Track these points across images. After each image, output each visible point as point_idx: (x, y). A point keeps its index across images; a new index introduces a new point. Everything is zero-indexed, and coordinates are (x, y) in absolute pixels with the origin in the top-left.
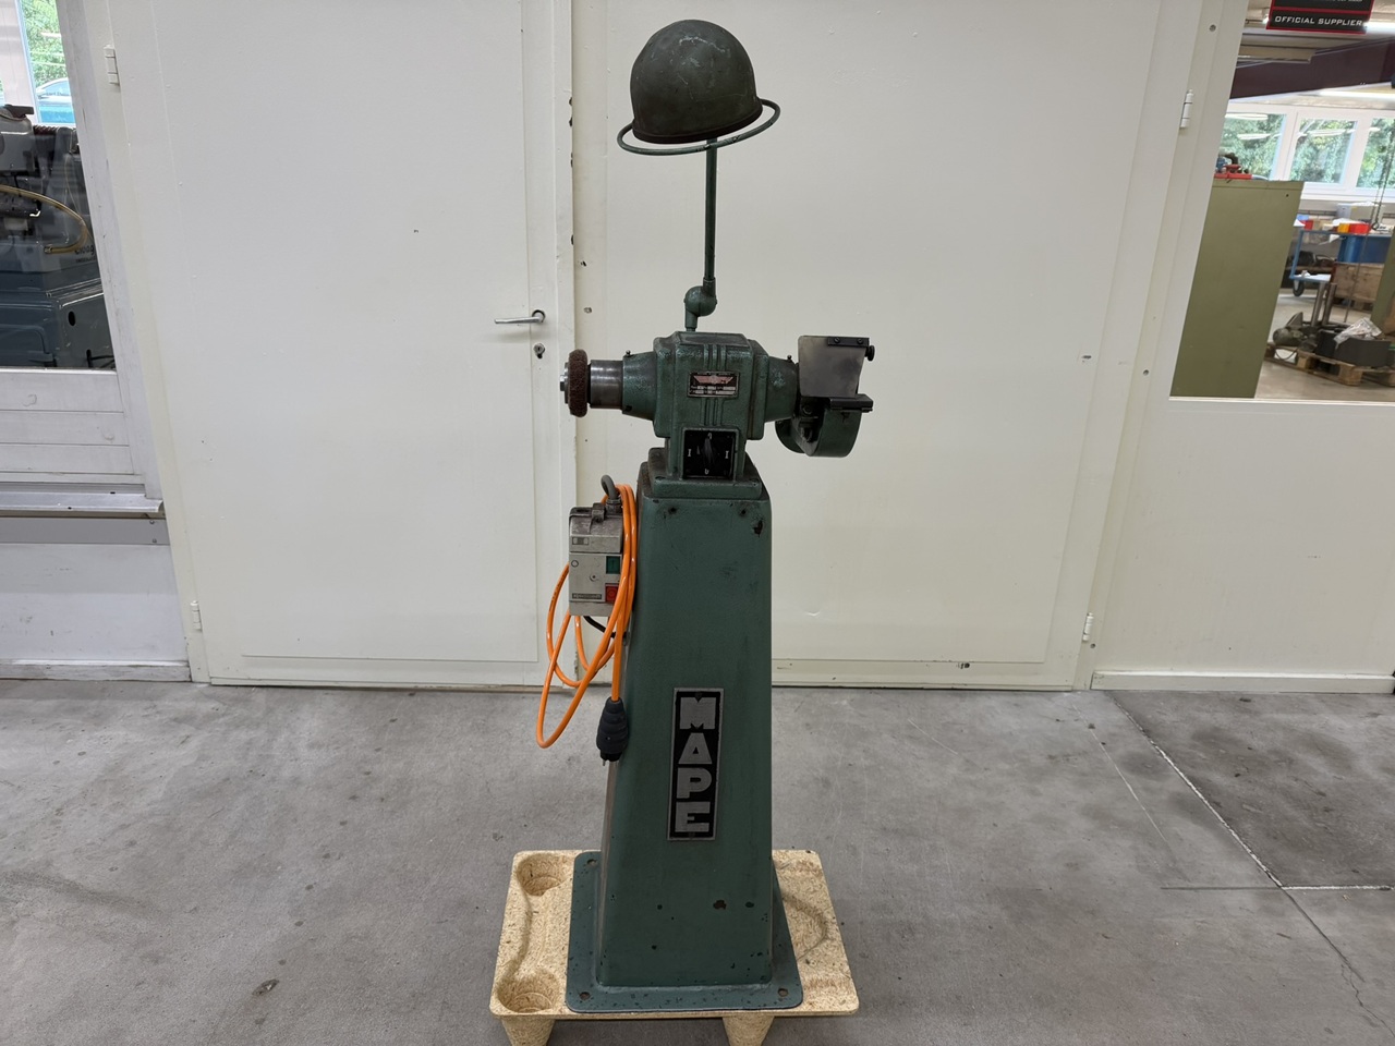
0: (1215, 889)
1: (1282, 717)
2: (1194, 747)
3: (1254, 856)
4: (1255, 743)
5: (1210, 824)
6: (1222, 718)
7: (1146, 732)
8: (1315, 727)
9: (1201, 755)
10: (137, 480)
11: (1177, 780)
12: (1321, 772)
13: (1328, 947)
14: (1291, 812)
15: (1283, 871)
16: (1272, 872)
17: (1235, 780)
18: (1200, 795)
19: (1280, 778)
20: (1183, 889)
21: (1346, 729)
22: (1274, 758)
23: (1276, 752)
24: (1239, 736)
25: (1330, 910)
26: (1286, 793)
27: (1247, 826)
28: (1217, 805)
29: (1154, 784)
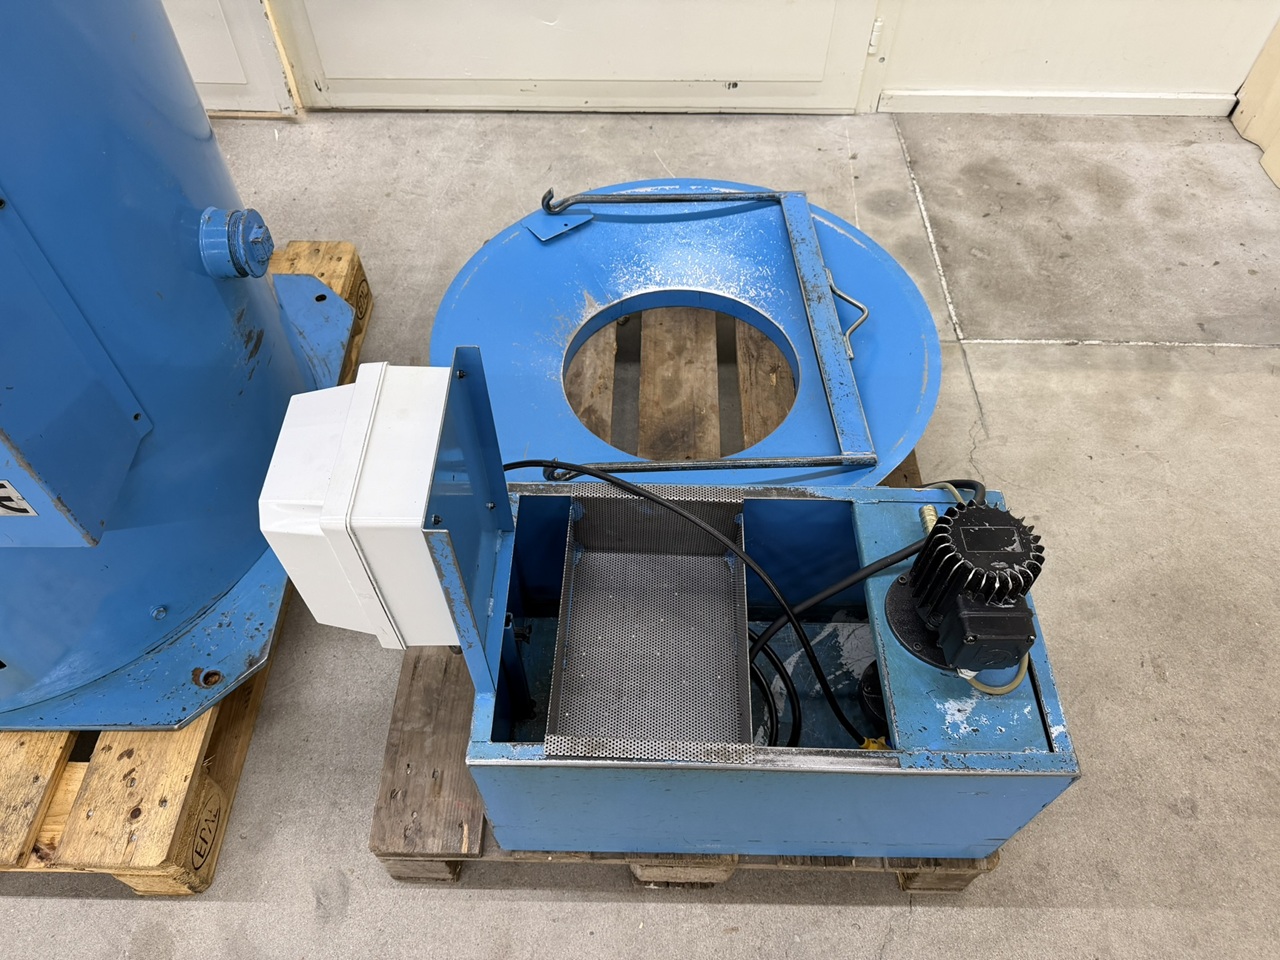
1: (1079, 146)
2: (957, 181)
3: (951, 307)
4: (1029, 177)
5: (924, 271)
6: (1003, 147)
7: (912, 164)
8: (1108, 158)
9: (960, 192)
11: (916, 220)
12: (1083, 212)
13: (972, 402)
15: (973, 323)
16: (960, 324)
17: (982, 221)
18: (931, 237)
19: (1032, 219)
21: (1143, 161)
22: (1040, 195)
23: (1046, 188)
24: (1014, 168)
25: (998, 366)
26: (1029, 236)
27: (964, 273)
28: (943, 249)
29: (888, 224)
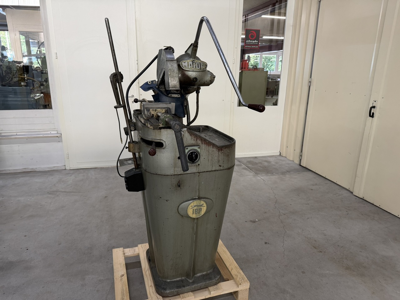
0: (247, 176)
1: (261, 159)
2: (247, 163)
3: (253, 173)
4: (256, 162)
5: (248, 170)
6: (252, 160)
7: (239, 162)
8: (266, 160)
10: (56, 130)
11: (244, 166)
12: (266, 164)
13: (262, 180)
14: (260, 168)
15: (257, 174)
16: (256, 174)
17: (252, 165)
18: (246, 167)
19: (259, 165)
21: (271, 159)
23: (259, 162)
24: (254, 161)
25: (263, 176)
26: (260, 166)
27: (253, 170)
28: (249, 168)
29: (240, 167)
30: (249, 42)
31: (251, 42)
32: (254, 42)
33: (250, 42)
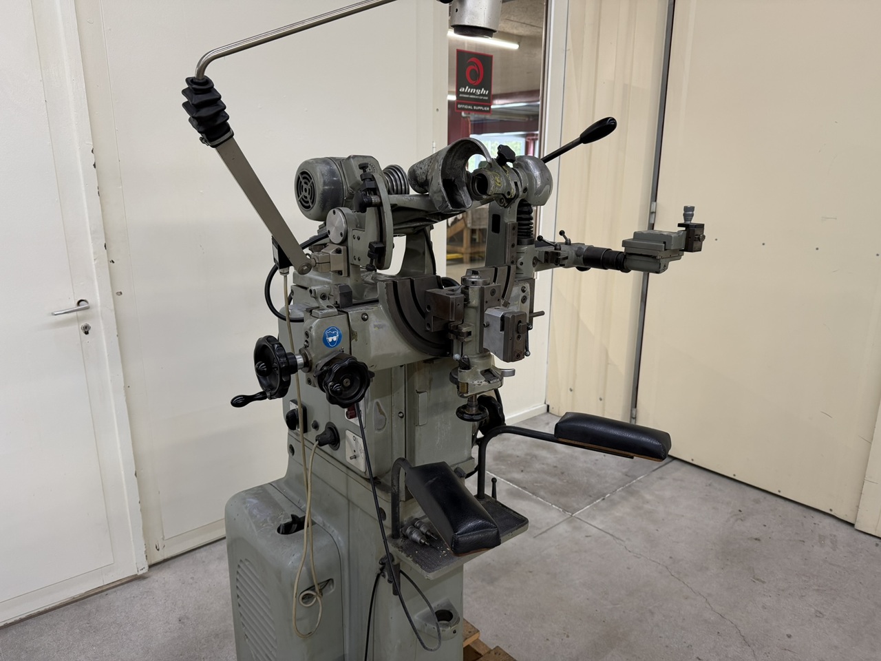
0: (552, 528)
3: (554, 506)
4: (518, 453)
5: (530, 498)
9: (503, 467)
13: (603, 533)
14: (552, 480)
16: (564, 510)
17: (522, 474)
18: (516, 487)
19: (537, 466)
20: (541, 534)
22: (529, 457)
23: (527, 454)
24: (509, 452)
25: (594, 518)
26: (544, 472)
27: (542, 493)
28: (524, 488)
30: (467, 93)
31: (473, 94)
32: (478, 92)
33: (470, 94)
